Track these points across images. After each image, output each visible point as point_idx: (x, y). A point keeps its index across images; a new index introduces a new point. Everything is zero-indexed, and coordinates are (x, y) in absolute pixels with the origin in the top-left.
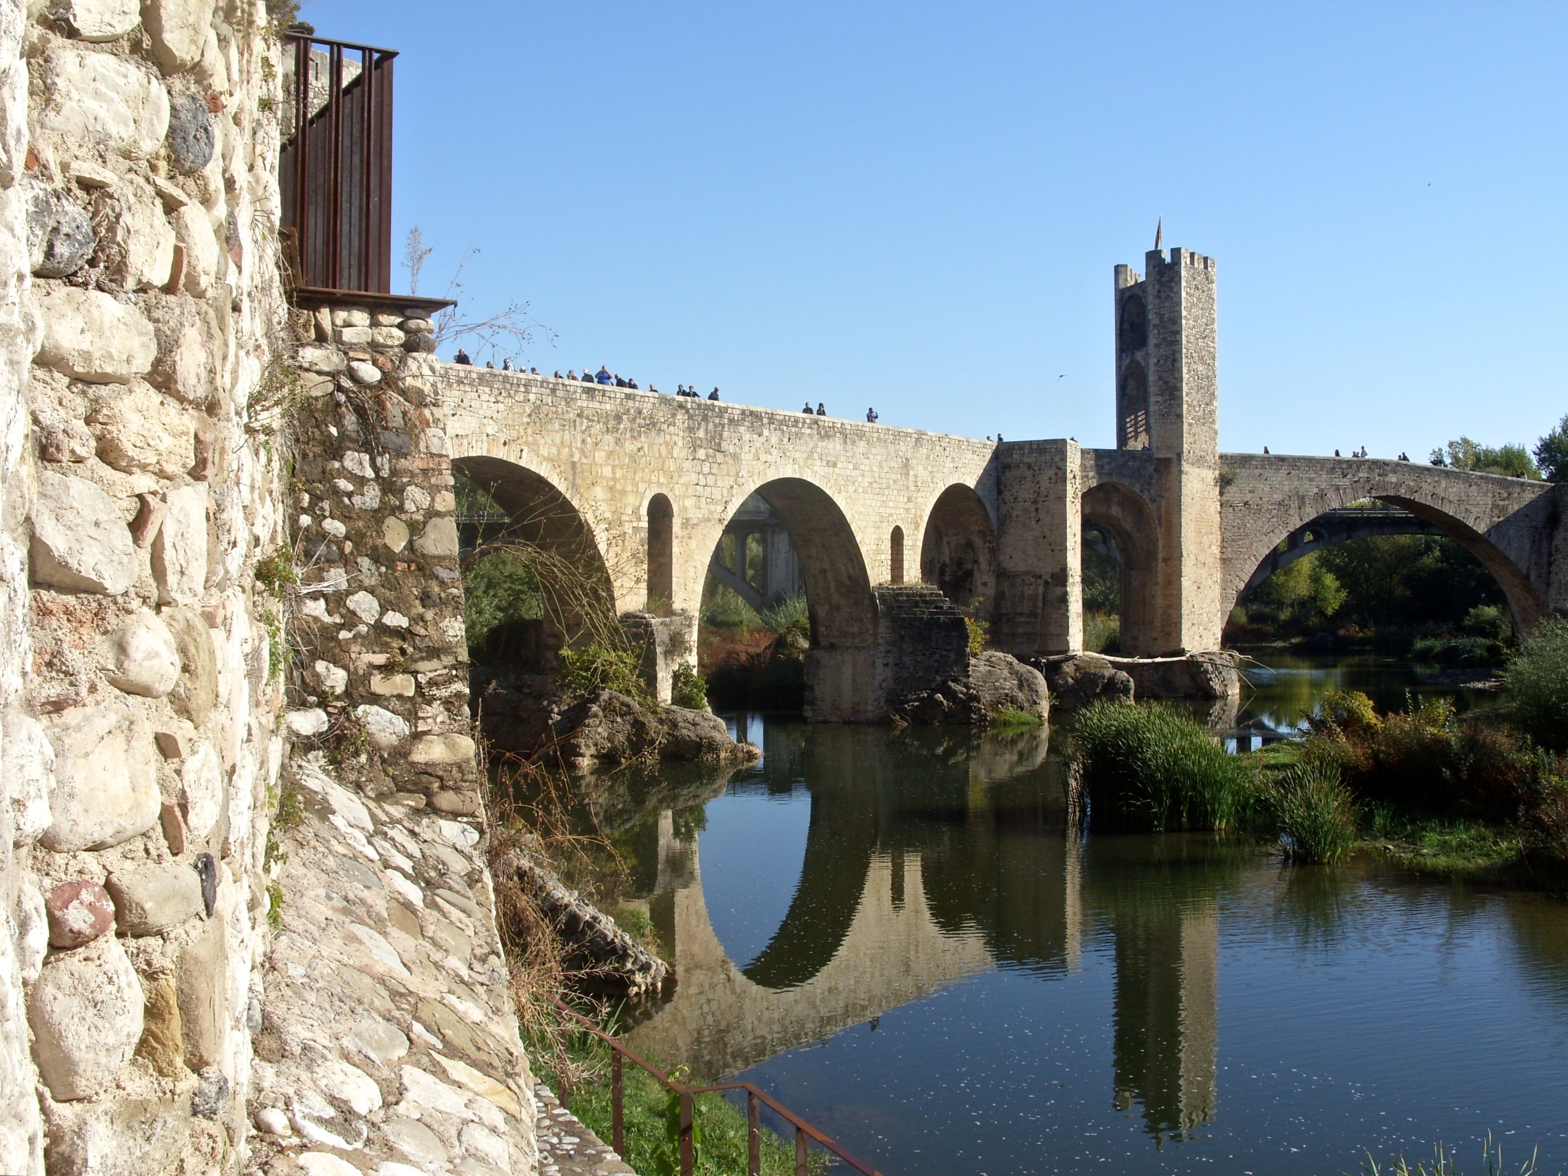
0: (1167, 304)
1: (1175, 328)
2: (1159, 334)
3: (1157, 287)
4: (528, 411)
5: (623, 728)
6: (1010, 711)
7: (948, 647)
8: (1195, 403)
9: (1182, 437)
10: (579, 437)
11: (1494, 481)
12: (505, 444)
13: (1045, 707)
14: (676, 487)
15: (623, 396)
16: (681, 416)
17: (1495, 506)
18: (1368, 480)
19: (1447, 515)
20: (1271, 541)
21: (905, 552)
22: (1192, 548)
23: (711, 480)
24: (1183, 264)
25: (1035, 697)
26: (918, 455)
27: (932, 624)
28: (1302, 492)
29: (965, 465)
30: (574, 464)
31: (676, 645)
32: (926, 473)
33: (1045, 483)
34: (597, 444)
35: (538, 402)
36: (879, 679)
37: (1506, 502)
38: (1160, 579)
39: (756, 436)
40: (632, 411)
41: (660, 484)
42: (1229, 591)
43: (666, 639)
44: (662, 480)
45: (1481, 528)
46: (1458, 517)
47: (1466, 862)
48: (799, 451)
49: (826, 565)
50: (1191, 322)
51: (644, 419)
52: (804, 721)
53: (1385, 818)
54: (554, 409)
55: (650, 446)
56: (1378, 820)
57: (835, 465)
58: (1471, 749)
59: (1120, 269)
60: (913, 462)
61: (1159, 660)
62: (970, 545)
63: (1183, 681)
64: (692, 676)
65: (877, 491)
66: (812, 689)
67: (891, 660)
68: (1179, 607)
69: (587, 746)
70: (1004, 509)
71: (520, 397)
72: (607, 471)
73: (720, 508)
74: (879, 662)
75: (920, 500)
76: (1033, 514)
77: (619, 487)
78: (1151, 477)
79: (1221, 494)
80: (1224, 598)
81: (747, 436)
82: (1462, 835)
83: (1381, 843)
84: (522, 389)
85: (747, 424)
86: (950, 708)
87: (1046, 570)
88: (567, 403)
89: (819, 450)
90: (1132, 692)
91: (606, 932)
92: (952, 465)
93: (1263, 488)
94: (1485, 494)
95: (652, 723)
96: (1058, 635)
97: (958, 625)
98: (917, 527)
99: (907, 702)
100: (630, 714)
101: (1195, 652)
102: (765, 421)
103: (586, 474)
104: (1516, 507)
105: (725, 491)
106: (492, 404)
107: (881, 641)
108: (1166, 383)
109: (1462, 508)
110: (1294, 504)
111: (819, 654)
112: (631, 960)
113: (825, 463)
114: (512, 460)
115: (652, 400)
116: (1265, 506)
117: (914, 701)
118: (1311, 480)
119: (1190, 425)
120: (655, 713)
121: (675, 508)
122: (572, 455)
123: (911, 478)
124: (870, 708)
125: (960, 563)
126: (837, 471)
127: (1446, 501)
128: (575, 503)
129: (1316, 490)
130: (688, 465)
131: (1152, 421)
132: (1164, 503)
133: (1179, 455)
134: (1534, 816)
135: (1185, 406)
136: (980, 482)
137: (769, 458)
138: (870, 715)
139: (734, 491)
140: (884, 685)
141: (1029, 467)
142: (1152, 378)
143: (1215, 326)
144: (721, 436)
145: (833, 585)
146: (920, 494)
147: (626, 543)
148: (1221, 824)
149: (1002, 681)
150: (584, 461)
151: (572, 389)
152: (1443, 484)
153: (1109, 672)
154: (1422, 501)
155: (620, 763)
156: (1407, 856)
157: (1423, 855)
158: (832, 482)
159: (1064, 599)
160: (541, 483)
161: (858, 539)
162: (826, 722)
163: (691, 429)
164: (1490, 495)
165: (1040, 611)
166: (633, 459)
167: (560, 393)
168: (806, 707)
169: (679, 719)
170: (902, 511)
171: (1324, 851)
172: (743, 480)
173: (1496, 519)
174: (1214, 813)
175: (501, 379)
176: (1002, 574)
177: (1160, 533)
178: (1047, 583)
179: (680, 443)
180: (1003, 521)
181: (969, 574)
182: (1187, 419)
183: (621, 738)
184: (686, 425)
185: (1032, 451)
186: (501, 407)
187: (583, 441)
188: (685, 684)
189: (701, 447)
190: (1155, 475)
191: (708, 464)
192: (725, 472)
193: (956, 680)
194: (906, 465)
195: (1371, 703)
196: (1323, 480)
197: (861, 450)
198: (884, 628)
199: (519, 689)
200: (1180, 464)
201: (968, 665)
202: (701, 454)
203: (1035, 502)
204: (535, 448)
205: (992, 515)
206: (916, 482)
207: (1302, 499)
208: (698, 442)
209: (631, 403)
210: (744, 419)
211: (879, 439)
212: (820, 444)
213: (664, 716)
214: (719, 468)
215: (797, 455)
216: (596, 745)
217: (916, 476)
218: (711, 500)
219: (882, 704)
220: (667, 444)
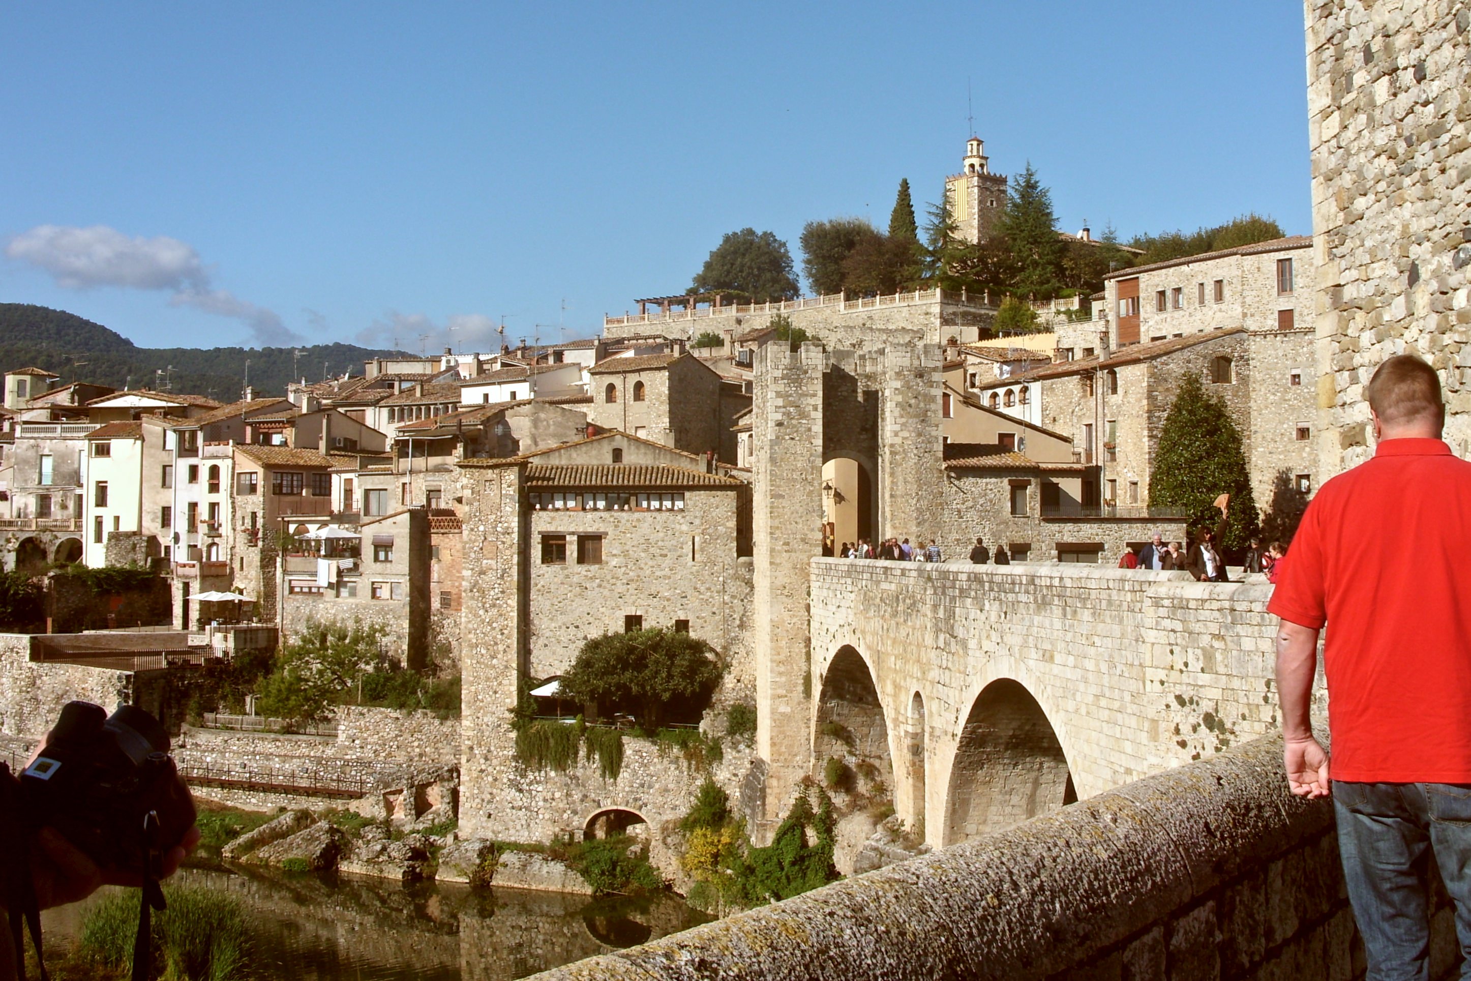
12: (855, 632)
14: (926, 684)
23: (947, 677)
30: (879, 654)
34: (888, 631)
39: (979, 612)
40: (904, 589)
41: (918, 680)
44: (919, 674)
51: (910, 598)
55: (913, 632)
57: (1052, 659)
73: (954, 719)
81: (972, 613)
89: (1035, 630)
103: (883, 664)
105: (957, 695)
113: (1041, 654)
114: (856, 648)
121: (926, 712)
122: (878, 643)
126: (1055, 669)
130: (933, 655)
137: (989, 646)
139: (964, 696)
144: (954, 614)
150: (883, 649)
163: (935, 608)
166: (904, 646)
167: (874, 577)
172: (970, 681)
179: (929, 626)
184: (932, 602)
186: (854, 596)
187: (883, 628)
189: (941, 631)
191: (945, 655)
192: (957, 667)
202: (942, 640)
208: (940, 624)
210: (970, 588)
215: (1013, 640)
218: (948, 706)
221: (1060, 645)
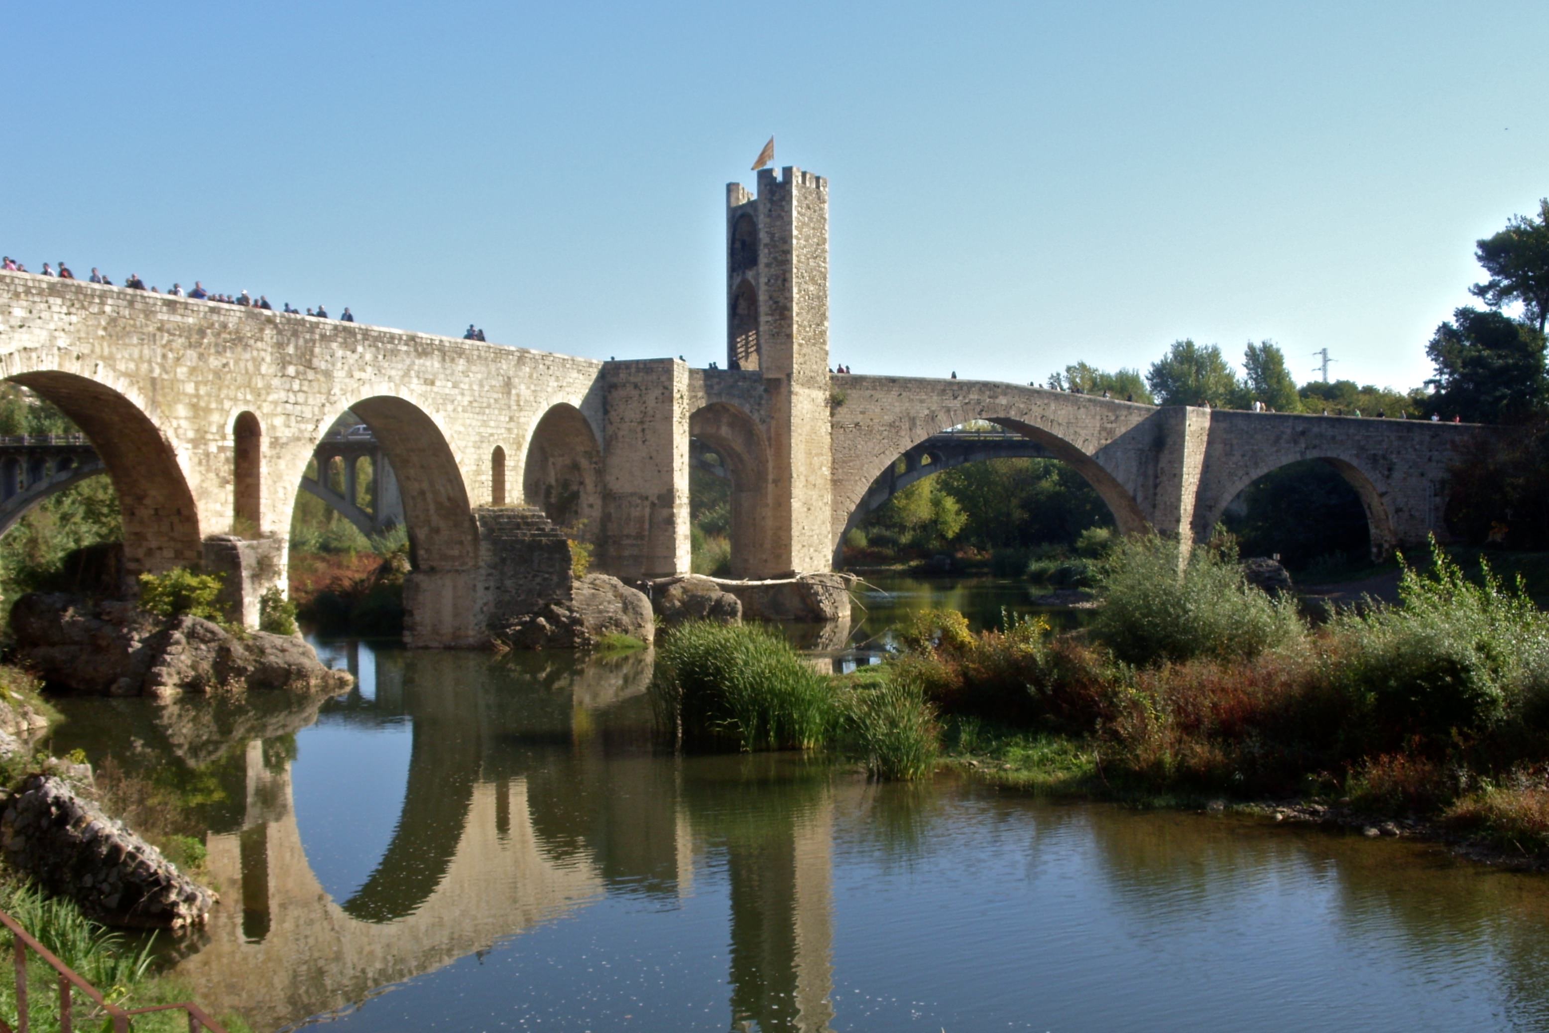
0: (778, 223)
1: (786, 247)
2: (770, 253)
3: (769, 205)
4: (103, 323)
5: (207, 654)
6: (613, 635)
7: (551, 570)
8: (806, 323)
9: (792, 357)
10: (159, 351)
11: (1103, 404)
12: (78, 358)
13: (650, 631)
14: (265, 405)
15: (207, 309)
16: (268, 332)
17: (1103, 429)
18: (979, 402)
19: (1056, 438)
20: (881, 463)
21: (507, 473)
22: (802, 469)
23: (301, 398)
24: (794, 183)
25: (640, 621)
26: (521, 374)
27: (534, 546)
28: (913, 413)
29: (570, 385)
30: (153, 381)
31: (264, 568)
32: (528, 392)
33: (651, 403)
34: (178, 359)
35: (115, 315)
36: (480, 603)
37: (1114, 425)
38: (770, 500)
39: (349, 353)
40: (217, 325)
41: (247, 402)
42: (840, 512)
43: (253, 562)
44: (249, 397)
45: (1089, 450)
46: (1067, 439)
47: (1046, 776)
48: (395, 369)
49: (425, 485)
50: (802, 242)
51: (230, 333)
52: (403, 647)
53: (971, 734)
54: (132, 322)
55: (236, 362)
56: (964, 737)
57: (432, 383)
58: (1056, 665)
59: (732, 187)
60: (516, 381)
61: (769, 582)
62: (576, 467)
63: (793, 603)
64: (280, 600)
65: (477, 410)
66: (411, 614)
67: (492, 584)
68: (789, 529)
69: (170, 675)
70: (610, 430)
71: (95, 309)
72: (190, 388)
73: (310, 427)
74: (480, 586)
75: (522, 420)
76: (640, 435)
77: (202, 404)
78: (761, 397)
79: (832, 415)
80: (835, 520)
81: (340, 353)
82: (1044, 749)
83: (967, 759)
84: (97, 300)
85: (340, 340)
86: (553, 632)
87: (653, 491)
88: (147, 317)
89: (416, 368)
90: (740, 614)
91: (150, 863)
92: (555, 384)
93: (874, 409)
94: (1094, 417)
95: (237, 649)
96: (665, 557)
97: (561, 547)
98: (519, 447)
99: (509, 626)
100: (213, 640)
101: (805, 574)
102: (359, 337)
103: (167, 390)
104: (1123, 430)
105: (316, 410)
106: (63, 316)
107: (482, 564)
108: (776, 302)
109: (1071, 431)
110: (906, 426)
111: (419, 578)
112: (175, 891)
113: (422, 381)
114: (87, 375)
115: (238, 314)
116: (876, 428)
117: (516, 625)
118: (922, 401)
119: (800, 345)
120: (241, 639)
121: (263, 426)
122: (151, 371)
123: (513, 398)
124: (471, 633)
125: (565, 485)
126: (435, 389)
127: (1055, 424)
128: (156, 421)
129: (926, 412)
130: (276, 382)
131: (762, 341)
132: (773, 423)
133: (789, 376)
134: (1110, 729)
135: (795, 327)
136: (587, 401)
137: (363, 375)
138: (471, 640)
139: (326, 409)
140: (485, 609)
141: (636, 386)
142: (762, 297)
143: (827, 246)
144: (312, 352)
145: (432, 507)
146: (522, 414)
147: (211, 463)
148: (808, 743)
149: (606, 604)
150: (165, 376)
151: (151, 301)
152: (1053, 406)
153: (716, 594)
154: (1032, 423)
155: (204, 692)
156: (989, 771)
157: (1005, 770)
158: (430, 400)
159: (670, 521)
160: (119, 401)
161: (457, 459)
162: (426, 648)
163: (280, 345)
164: (1098, 417)
165: (647, 533)
166: (217, 374)
167: (138, 306)
168: (407, 633)
169: (267, 646)
170: (503, 431)
171: (906, 768)
172: (335, 398)
173: (1103, 442)
174: (802, 732)
175: (73, 289)
176: (608, 496)
177: (770, 453)
178: (653, 504)
179: (268, 359)
180: (609, 442)
181: (575, 496)
182: (797, 340)
183: (206, 666)
184: (275, 340)
185: (638, 370)
186: (74, 318)
187: (164, 356)
188: (274, 608)
189: (290, 363)
190: (765, 396)
191: (297, 381)
192: (316, 390)
193: (559, 604)
194: (508, 385)
195: (966, 621)
196: (934, 402)
197: (460, 368)
198: (485, 552)
199: (97, 616)
200: (789, 384)
201: (570, 588)
202: (291, 370)
203: (642, 422)
204: (111, 362)
205: (598, 435)
206: (518, 401)
207: (913, 421)
208: (288, 358)
209: (215, 317)
210: (336, 335)
211: (479, 357)
212: (417, 361)
213: (251, 643)
214: (310, 386)
215: (393, 373)
216: (179, 673)
217: (518, 395)
218: (301, 419)
219: (484, 629)
220: (254, 359)
221: (442, 376)
